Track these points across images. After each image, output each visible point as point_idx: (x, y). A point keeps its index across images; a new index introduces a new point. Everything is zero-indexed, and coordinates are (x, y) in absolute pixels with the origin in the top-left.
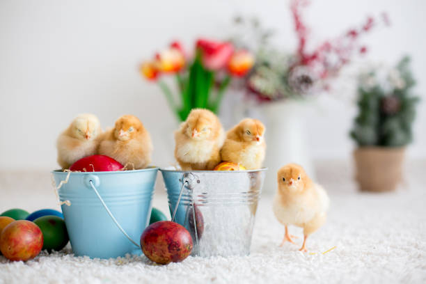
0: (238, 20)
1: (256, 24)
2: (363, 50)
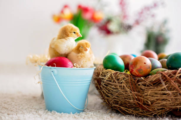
2: (153, 16)
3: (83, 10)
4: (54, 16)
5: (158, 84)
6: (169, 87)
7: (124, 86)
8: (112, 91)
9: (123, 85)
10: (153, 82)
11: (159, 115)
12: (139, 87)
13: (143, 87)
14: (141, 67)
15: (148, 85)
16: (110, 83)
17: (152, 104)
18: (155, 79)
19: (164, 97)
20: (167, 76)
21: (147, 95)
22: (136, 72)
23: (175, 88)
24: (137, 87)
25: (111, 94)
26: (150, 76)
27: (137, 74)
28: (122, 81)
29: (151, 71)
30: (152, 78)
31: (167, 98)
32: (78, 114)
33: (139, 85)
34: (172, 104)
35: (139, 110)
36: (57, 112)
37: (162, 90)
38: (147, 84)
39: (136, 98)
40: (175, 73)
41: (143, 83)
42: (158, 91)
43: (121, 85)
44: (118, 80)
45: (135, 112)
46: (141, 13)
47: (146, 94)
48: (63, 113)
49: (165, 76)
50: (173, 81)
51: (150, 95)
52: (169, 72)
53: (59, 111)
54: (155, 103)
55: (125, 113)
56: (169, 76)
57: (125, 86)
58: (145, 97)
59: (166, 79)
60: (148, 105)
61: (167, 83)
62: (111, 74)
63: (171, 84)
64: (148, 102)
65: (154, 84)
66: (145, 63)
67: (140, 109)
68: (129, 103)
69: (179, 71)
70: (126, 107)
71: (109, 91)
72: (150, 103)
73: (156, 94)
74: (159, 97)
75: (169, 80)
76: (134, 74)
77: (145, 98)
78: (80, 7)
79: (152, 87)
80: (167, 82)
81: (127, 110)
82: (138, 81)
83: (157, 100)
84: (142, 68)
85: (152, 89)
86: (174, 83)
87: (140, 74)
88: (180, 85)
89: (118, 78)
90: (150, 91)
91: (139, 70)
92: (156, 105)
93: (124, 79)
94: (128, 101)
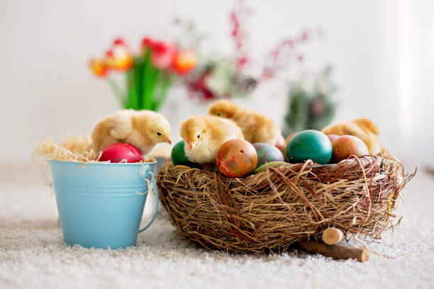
0: (177, 22)
1: (191, 27)
2: (301, 58)
3: (154, 48)
4: (92, 63)
5: (267, 191)
6: (287, 195)
7: (206, 196)
8: (187, 206)
9: (204, 193)
10: (258, 186)
11: (272, 249)
12: (234, 196)
13: (240, 197)
14: (234, 158)
15: (248, 193)
16: (182, 190)
17: (256, 227)
18: (260, 181)
19: (279, 214)
20: (282, 175)
21: (248, 212)
22: (225, 167)
23: (300, 197)
24: (229, 197)
25: (185, 211)
26: (252, 176)
27: (228, 171)
28: (202, 187)
29: (257, 167)
30: (256, 179)
31: (284, 216)
32: (123, 250)
33: (233, 192)
34: (294, 228)
35: (235, 241)
36: (82, 247)
37: (275, 201)
38: (247, 190)
39: (229, 216)
40: (298, 170)
41: (239, 189)
42: (268, 203)
43: (200, 193)
44: (196, 184)
45: (228, 245)
46: (276, 53)
47: (245, 209)
48: (93, 248)
49: (279, 176)
50: (294, 185)
51: (252, 212)
52: (287, 167)
53: (87, 245)
54: (263, 226)
55: (210, 248)
56: (286, 175)
57: (209, 195)
58: (243, 215)
59: (281, 180)
60: (251, 230)
61: (284, 187)
62: (184, 174)
63: (291, 190)
64: (250, 225)
65: (259, 191)
66: (242, 151)
67: (237, 239)
68: (217, 228)
69: (305, 166)
70: (212, 236)
71: (181, 206)
72: (253, 226)
73: (264, 208)
74: (270, 214)
75: (287, 181)
76: (222, 171)
77: (244, 217)
78: (146, 42)
79: (256, 196)
80: (283, 185)
81: (215, 241)
82: (232, 186)
83: (267, 220)
84: (235, 160)
85: (256, 200)
86: (297, 188)
87: (233, 172)
88: (308, 191)
89: (196, 181)
90: (252, 204)
91: (230, 164)
92: (265, 230)
93: (206, 183)
94: (214, 224)
